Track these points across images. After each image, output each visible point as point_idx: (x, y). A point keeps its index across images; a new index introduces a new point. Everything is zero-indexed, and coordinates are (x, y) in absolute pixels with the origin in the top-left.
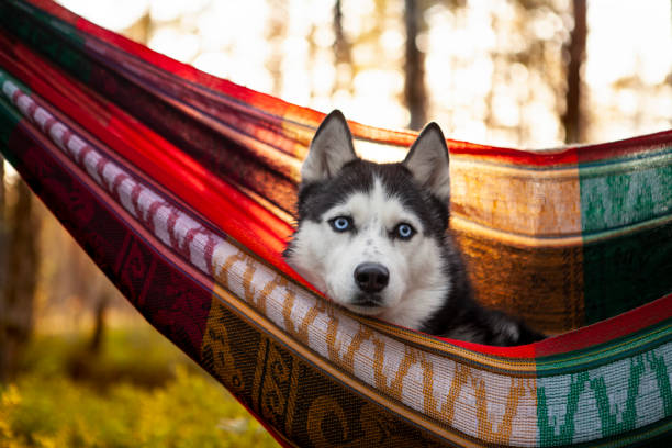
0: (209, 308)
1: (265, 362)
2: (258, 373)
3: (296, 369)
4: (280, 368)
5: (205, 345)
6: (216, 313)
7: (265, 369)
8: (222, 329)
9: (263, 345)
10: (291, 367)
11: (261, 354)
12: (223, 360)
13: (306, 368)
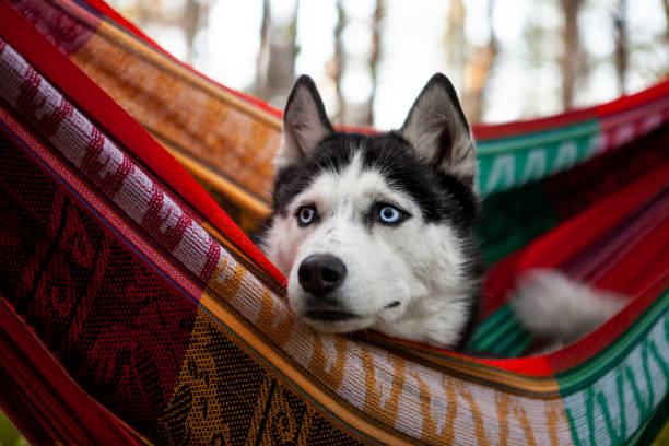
0: (191, 328)
1: (266, 414)
2: (254, 431)
3: (307, 424)
4: (285, 423)
5: (182, 384)
6: (200, 335)
7: (263, 423)
8: (207, 362)
9: (264, 388)
10: (300, 421)
11: (261, 403)
12: (205, 409)
13: (323, 423)
